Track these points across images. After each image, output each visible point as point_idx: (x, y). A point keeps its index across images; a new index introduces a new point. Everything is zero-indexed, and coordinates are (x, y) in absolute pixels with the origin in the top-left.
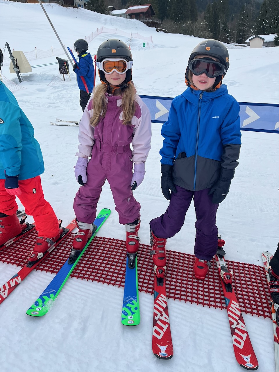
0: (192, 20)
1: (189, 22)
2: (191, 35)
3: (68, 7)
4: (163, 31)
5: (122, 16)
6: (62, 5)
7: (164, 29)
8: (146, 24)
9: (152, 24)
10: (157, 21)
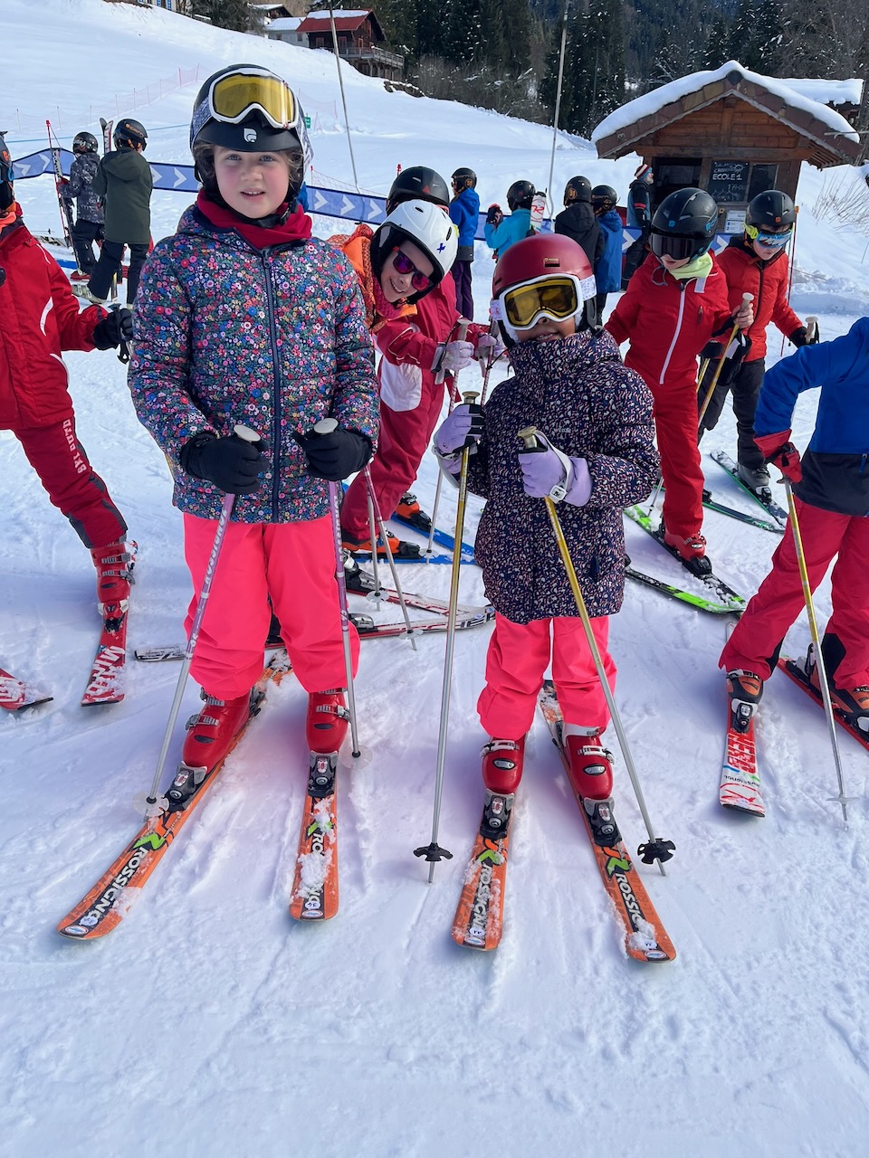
0: (493, 63)
1: (485, 69)
2: (488, 107)
4: (404, 89)
7: (409, 85)
8: (357, 64)
9: (374, 66)
10: (390, 61)
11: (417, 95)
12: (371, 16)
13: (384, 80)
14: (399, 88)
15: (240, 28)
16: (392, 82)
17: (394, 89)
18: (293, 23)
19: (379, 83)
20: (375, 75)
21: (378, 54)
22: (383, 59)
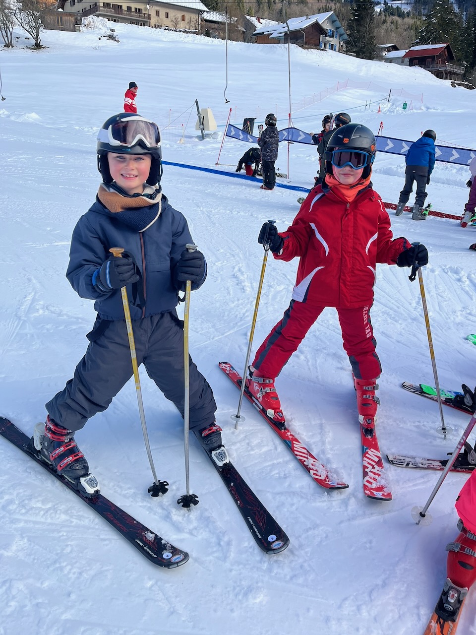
3: (310, 50)
4: (463, 85)
5: (393, 61)
6: (302, 46)
7: (466, 83)
8: (436, 73)
9: (446, 74)
10: (456, 70)
11: (471, 88)
12: (448, 47)
13: (451, 81)
14: (459, 85)
15: (370, 58)
16: (456, 82)
17: (457, 86)
18: (401, 53)
19: (448, 82)
20: (446, 79)
21: (449, 66)
22: (452, 69)
